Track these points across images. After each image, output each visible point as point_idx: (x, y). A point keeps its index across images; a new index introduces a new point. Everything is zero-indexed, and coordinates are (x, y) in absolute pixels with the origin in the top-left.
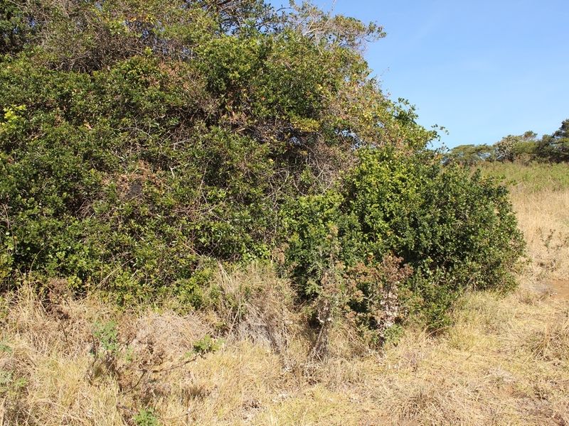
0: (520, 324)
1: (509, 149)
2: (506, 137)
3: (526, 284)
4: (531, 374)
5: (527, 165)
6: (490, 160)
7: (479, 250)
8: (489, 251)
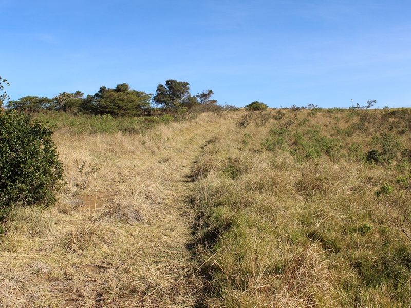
0: (58, 228)
1: (63, 102)
2: (62, 93)
3: (64, 200)
4: (62, 263)
5: (75, 115)
6: (49, 109)
7: (28, 176)
8: (35, 176)
